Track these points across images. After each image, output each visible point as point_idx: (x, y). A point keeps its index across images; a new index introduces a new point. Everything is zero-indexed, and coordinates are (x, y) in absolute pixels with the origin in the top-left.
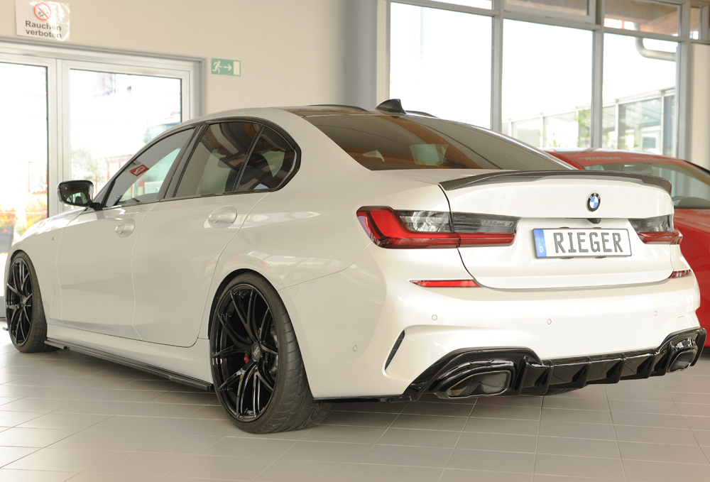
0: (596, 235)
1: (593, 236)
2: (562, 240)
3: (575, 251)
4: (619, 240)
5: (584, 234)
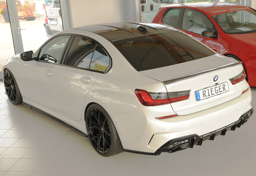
0: (217, 87)
1: (216, 88)
2: (205, 93)
3: (210, 95)
4: (225, 87)
5: (213, 88)
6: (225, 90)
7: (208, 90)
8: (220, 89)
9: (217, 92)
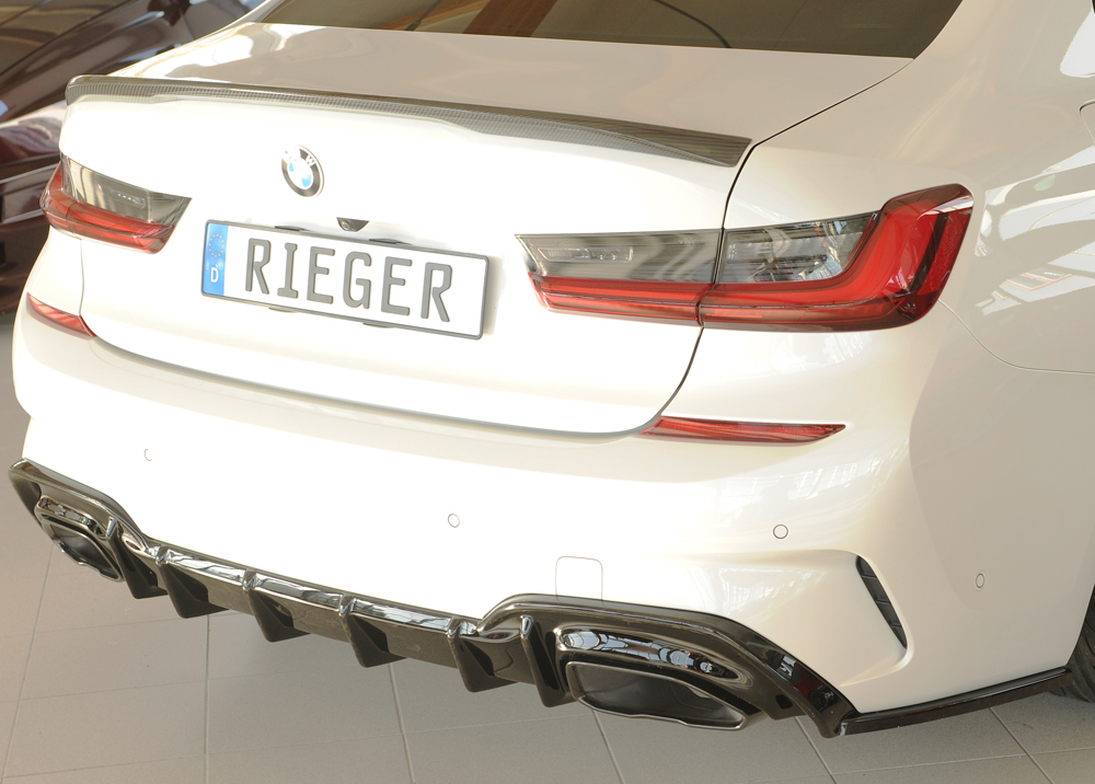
0: (368, 260)
1: (358, 264)
2: (267, 258)
3: (296, 295)
4: (448, 284)
5: (333, 252)
6: (445, 317)
7: (291, 249)
8: (390, 281)
9: (357, 292)
